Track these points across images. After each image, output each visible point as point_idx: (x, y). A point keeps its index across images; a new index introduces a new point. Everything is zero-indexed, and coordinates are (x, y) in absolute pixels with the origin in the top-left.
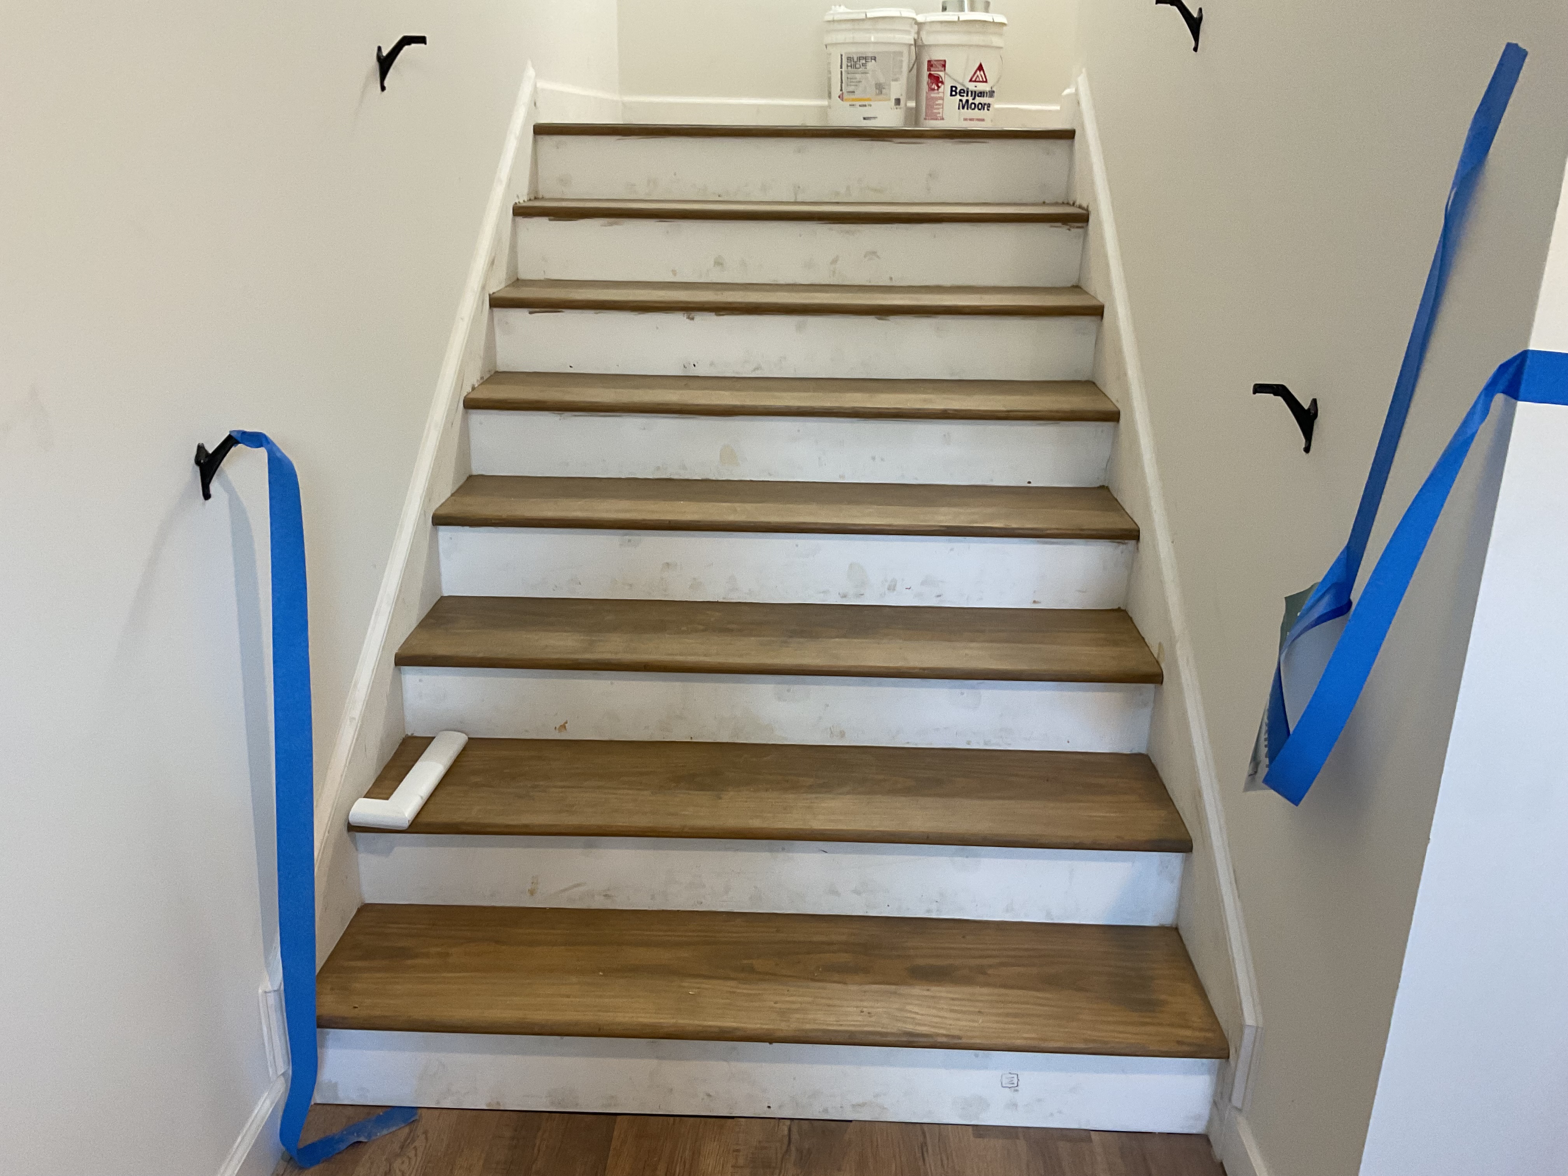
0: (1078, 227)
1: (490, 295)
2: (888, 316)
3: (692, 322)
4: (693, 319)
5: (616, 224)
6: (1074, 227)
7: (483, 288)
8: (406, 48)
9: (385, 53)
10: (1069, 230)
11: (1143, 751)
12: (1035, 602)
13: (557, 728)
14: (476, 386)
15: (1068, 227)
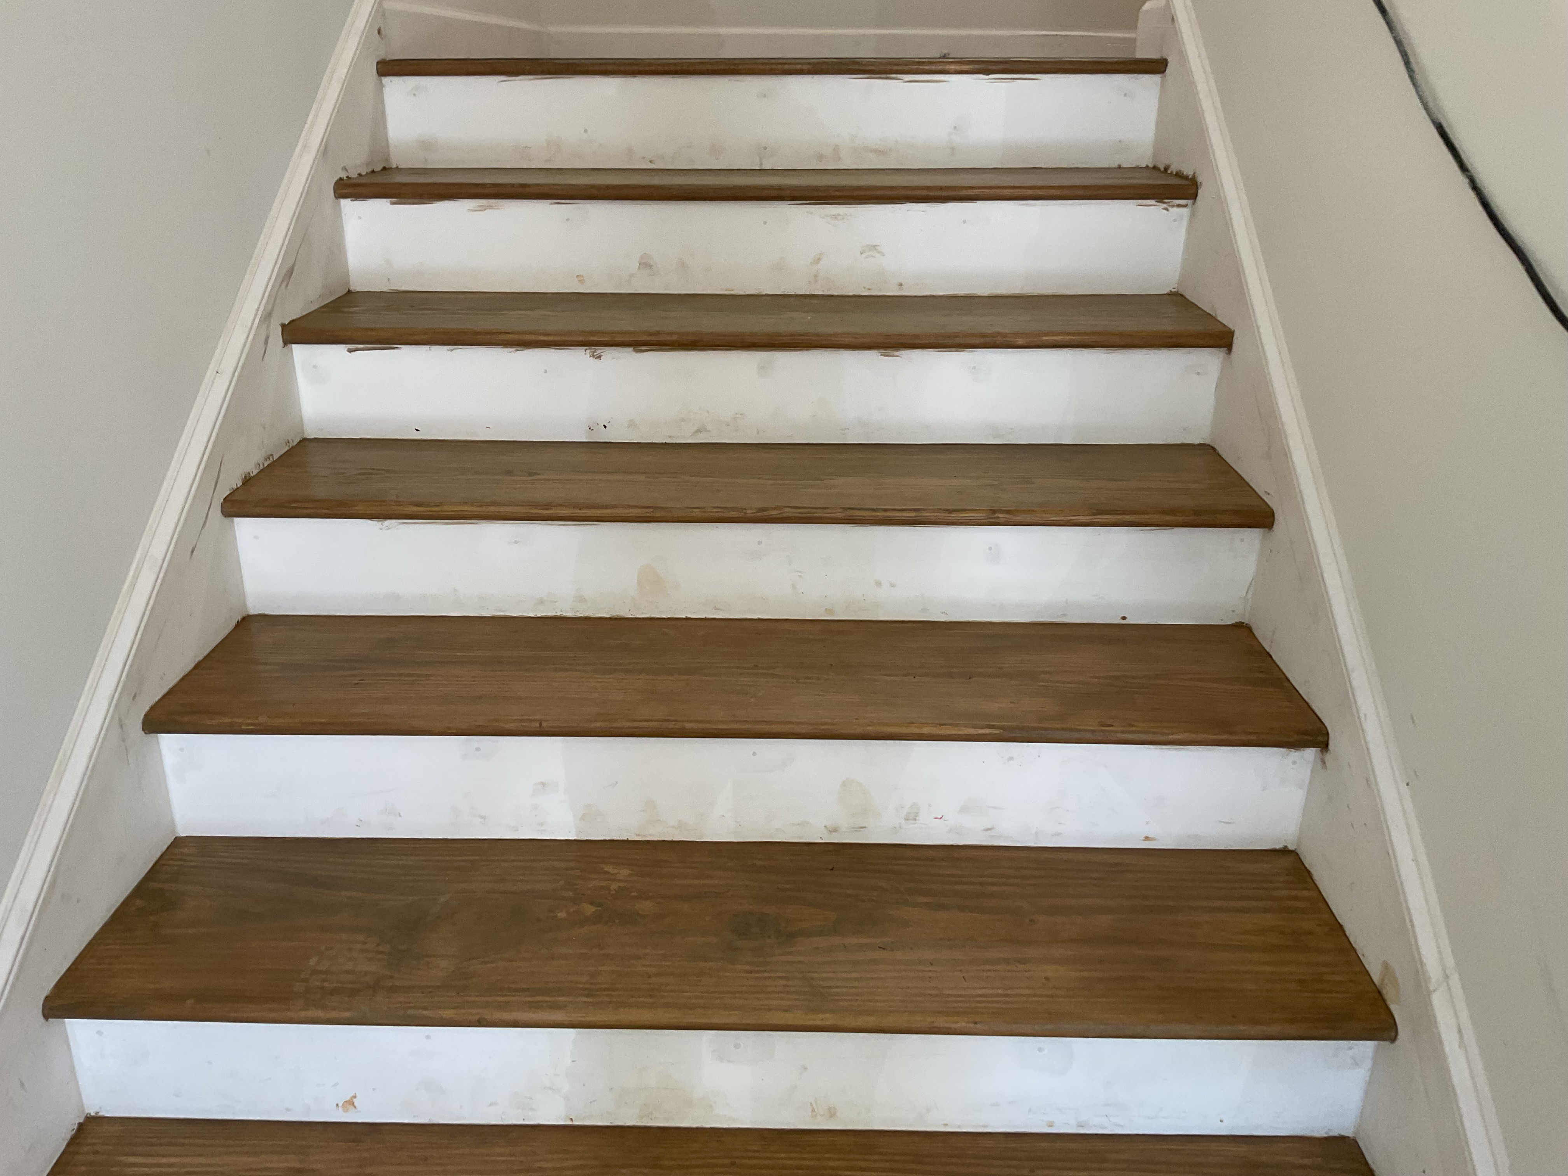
0: (1179, 206)
1: (283, 326)
2: (897, 351)
3: (598, 361)
4: (599, 357)
5: (490, 207)
6: (1173, 206)
10: (1167, 210)
11: (1348, 1133)
12: (1147, 838)
13: (340, 1105)
14: (254, 474)
15: (1165, 206)
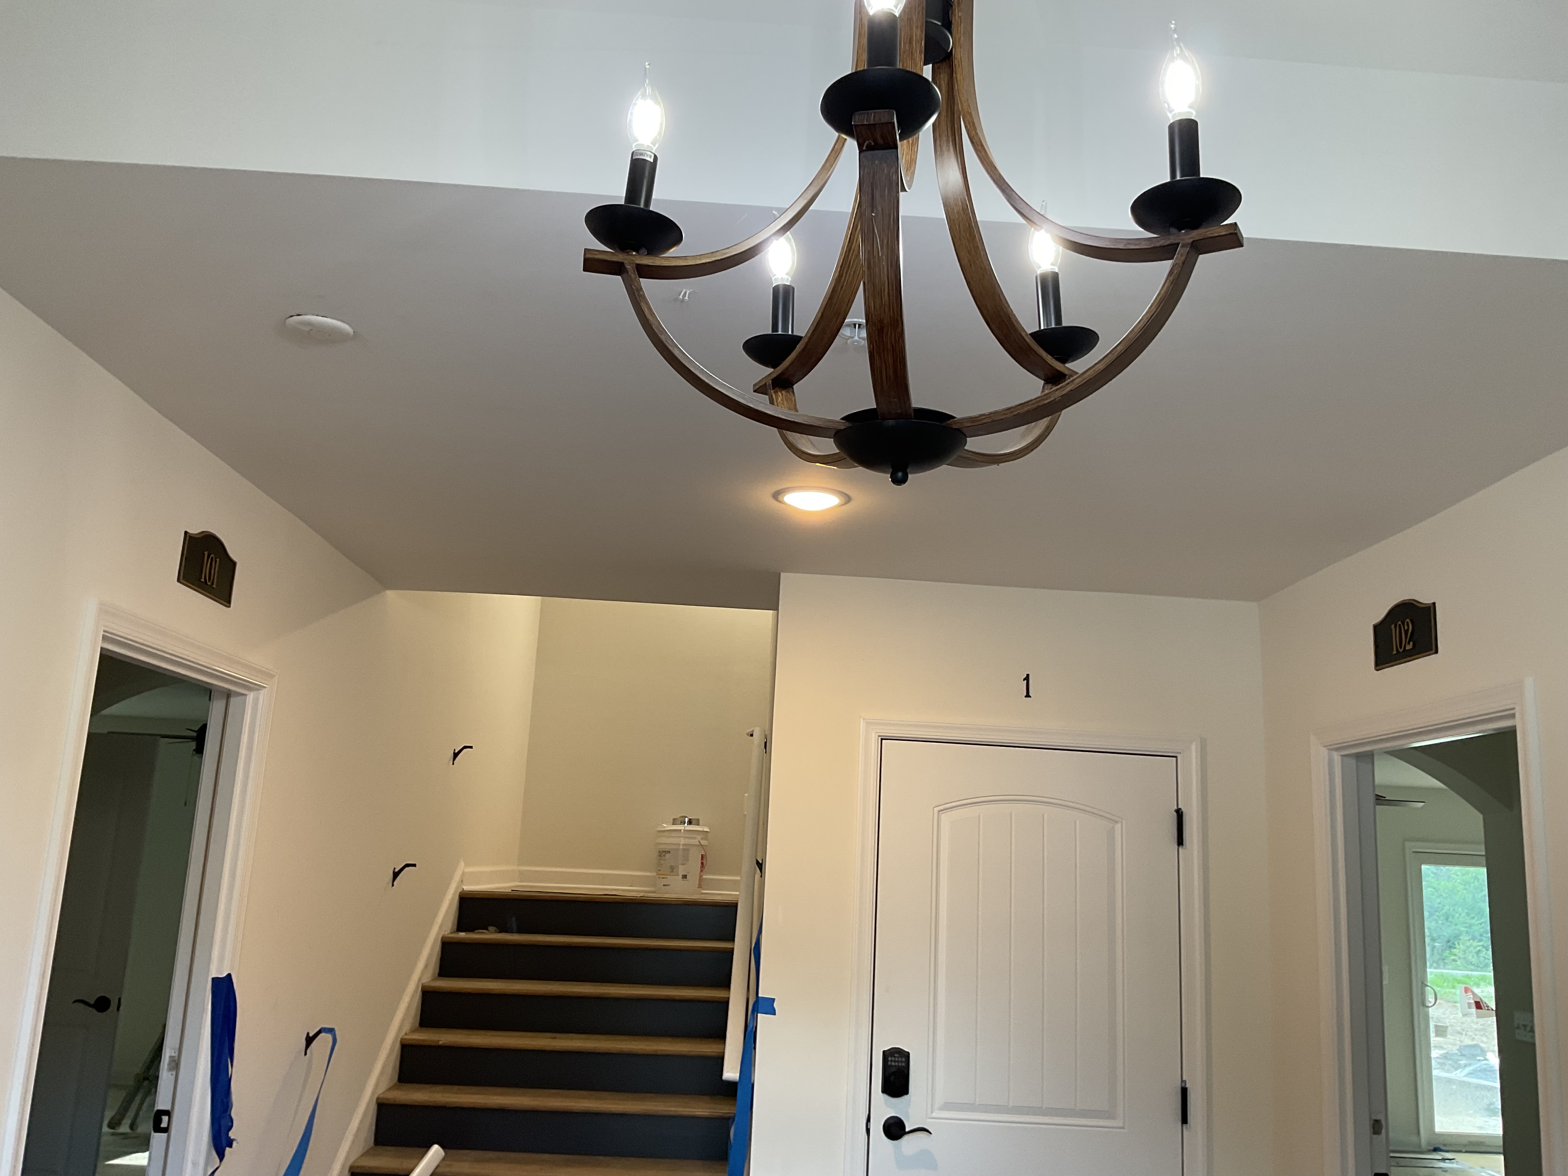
1: (422, 984)
7: (420, 980)
8: (407, 868)
9: (396, 870)
14: (408, 1032)
